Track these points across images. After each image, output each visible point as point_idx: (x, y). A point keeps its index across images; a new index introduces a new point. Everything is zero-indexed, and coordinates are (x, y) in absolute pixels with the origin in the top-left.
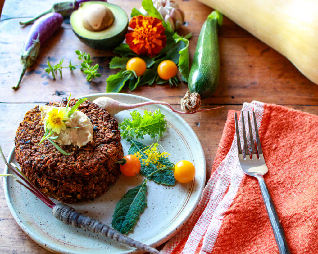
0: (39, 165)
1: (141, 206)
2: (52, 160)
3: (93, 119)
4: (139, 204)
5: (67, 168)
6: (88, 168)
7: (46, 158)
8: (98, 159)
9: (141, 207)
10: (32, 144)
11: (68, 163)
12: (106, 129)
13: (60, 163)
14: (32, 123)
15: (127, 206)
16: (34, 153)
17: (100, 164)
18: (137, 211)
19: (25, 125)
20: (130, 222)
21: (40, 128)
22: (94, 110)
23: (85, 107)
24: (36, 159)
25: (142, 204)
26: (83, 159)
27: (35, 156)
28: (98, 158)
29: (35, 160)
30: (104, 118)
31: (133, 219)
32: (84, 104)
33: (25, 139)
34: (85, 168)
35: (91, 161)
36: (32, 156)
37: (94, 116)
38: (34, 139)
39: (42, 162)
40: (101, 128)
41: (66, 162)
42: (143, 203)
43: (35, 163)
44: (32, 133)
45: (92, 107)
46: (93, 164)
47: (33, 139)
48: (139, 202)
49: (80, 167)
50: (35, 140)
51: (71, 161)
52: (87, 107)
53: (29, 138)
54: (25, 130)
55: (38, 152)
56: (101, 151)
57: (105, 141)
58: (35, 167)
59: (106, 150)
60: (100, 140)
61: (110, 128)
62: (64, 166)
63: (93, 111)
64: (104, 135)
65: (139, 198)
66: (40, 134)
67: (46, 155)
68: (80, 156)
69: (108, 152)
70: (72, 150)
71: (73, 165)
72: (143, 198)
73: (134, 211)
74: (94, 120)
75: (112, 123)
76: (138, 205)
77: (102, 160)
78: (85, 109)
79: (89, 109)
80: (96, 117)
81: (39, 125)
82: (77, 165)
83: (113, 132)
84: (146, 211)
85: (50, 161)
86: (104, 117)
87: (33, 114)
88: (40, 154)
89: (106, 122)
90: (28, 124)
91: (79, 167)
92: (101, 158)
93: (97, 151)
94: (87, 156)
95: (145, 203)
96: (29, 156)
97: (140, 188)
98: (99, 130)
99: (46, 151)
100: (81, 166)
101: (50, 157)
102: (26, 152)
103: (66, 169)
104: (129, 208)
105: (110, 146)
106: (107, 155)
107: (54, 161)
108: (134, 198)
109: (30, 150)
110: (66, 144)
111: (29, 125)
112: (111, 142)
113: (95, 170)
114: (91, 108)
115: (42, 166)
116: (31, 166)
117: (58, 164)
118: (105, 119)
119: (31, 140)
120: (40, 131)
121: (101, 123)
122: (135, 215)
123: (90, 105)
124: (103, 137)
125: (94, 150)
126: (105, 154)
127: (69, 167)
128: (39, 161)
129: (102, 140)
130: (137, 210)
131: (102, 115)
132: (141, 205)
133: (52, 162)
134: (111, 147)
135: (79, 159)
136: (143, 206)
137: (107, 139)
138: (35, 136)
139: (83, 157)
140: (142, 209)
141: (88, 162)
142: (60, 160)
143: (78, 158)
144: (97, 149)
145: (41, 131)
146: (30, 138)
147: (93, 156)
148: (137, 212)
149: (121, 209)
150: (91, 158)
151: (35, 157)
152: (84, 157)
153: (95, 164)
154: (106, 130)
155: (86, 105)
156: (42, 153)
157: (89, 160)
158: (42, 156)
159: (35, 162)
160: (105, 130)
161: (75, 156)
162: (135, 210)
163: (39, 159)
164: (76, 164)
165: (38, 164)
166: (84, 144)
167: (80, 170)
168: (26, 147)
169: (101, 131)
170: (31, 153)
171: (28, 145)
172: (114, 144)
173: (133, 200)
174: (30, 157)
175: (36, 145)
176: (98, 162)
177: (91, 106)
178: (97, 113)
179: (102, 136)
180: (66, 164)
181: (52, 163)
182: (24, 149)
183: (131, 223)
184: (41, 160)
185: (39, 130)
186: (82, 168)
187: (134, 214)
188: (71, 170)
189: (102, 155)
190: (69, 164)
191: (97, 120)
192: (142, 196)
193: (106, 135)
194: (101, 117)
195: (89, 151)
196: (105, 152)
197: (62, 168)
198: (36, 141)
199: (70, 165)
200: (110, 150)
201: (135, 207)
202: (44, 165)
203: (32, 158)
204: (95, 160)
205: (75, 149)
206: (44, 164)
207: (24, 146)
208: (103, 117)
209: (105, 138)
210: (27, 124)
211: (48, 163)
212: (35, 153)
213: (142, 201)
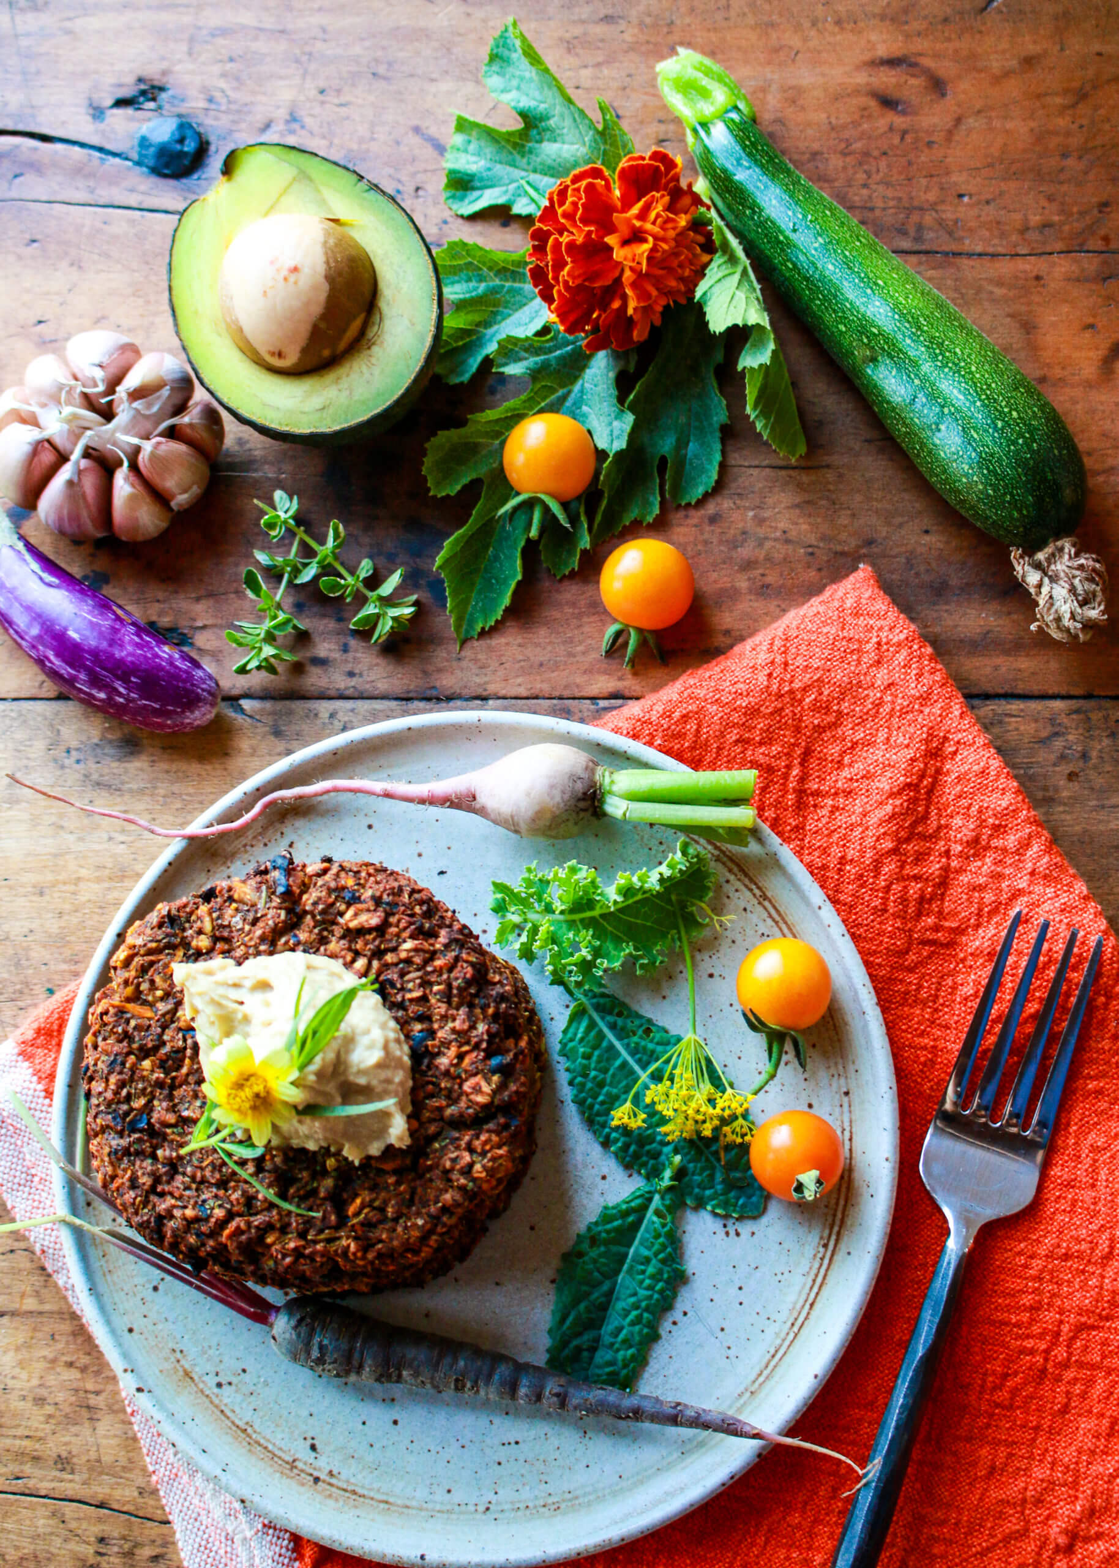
0: (192, 1239)
1: (660, 1285)
2: (243, 1225)
3: (408, 996)
4: (652, 1277)
5: (311, 1258)
6: (396, 1255)
7: (219, 1213)
8: (436, 1217)
9: (661, 1292)
10: (156, 1135)
11: (309, 1238)
12: (467, 1052)
13: (277, 1234)
14: (149, 1019)
15: (605, 1287)
16: (168, 1182)
17: (442, 1235)
18: (647, 1310)
19: (120, 1030)
20: (620, 1364)
21: (185, 1048)
22: (409, 945)
23: (370, 930)
24: (177, 1213)
25: (665, 1276)
26: (374, 1216)
27: (171, 1194)
28: (432, 1209)
29: (172, 1217)
30: (455, 992)
31: (631, 1347)
32: (368, 910)
33: (125, 1107)
34: (380, 1256)
35: (406, 1228)
36: (162, 1195)
37: (413, 980)
38: (165, 1104)
39: (204, 1228)
40: (447, 1044)
41: (302, 1235)
42: (666, 1269)
43: (174, 1230)
44: (156, 1075)
45: (405, 928)
46: (412, 1240)
47: (161, 1111)
48: (650, 1270)
49: (360, 1254)
50: (167, 1110)
51: (321, 1231)
52: (381, 930)
53: (142, 1101)
54: (123, 1064)
55: (184, 1174)
56: (446, 1172)
57: (461, 1115)
59: (467, 1170)
60: (440, 1109)
61: (484, 1050)
62: (296, 1249)
63: (408, 951)
64: (456, 1087)
65: (649, 1248)
66: (188, 1075)
67: (216, 1196)
68: (358, 1201)
69: (474, 1180)
70: (324, 1165)
71: (333, 1248)
72: (669, 1250)
73: (634, 1313)
74: (411, 1000)
75: (491, 1011)
76: (647, 1282)
77: (451, 1214)
78: (374, 939)
79: (388, 937)
80: (421, 985)
81: (180, 1029)
82: (349, 1245)
83: (494, 1072)
84: (685, 1300)
85: (238, 1228)
86: (455, 984)
87: (152, 964)
88: (194, 1186)
89: (463, 1011)
90: (133, 1023)
91: (354, 1254)
92: (445, 1209)
93: (430, 1169)
94: (386, 1203)
95: (675, 1271)
96: (148, 1192)
97: (650, 1200)
98: (439, 1054)
99: (217, 1175)
100: (366, 1249)
101: (235, 1209)
102: (133, 1173)
103: (302, 1261)
104: (611, 1292)
105: (485, 1143)
106: (471, 1190)
107: (253, 1231)
108: (629, 1245)
109: (148, 1163)
110: (295, 1143)
111: (135, 1028)
112: (487, 1122)
113: (423, 1255)
114: (398, 935)
115: (203, 1245)
117: (269, 1240)
118: (460, 995)
119: (152, 1110)
120: (182, 1060)
121: (445, 1018)
122: (637, 1328)
123: (394, 914)
124: (455, 1095)
125: (414, 1167)
126: (462, 1189)
127: (314, 1253)
128: (189, 1223)
129: (449, 1112)
130: (644, 1304)
131: (445, 976)
132: (658, 1280)
133: (243, 1232)
134: (488, 1147)
135: (357, 1214)
136: (667, 1282)
137: (471, 1111)
138: (166, 1092)
139: (370, 1205)
140: (665, 1297)
141: (394, 1230)
142: (278, 1225)
143: (351, 1210)
144: (429, 1162)
145: (187, 1061)
146: (146, 1105)
147: (411, 1202)
148: (646, 1315)
149: (582, 1307)
150: (405, 1211)
151: (173, 1201)
152: (377, 1204)
153: (424, 1238)
154: (467, 1061)
155: (374, 920)
156: (202, 1182)
157: (396, 1220)
158: (204, 1201)
159: (172, 1224)
160: (461, 1057)
161: (338, 1201)
162: (637, 1308)
163: (189, 1213)
164: (344, 1242)
165: (185, 1233)
166: (375, 1149)
167: (361, 1263)
168: (132, 1149)
169: (443, 1062)
170: (157, 1179)
171: (139, 1140)
172: (498, 1133)
173: (626, 1255)
174: (154, 1198)
175: (172, 1141)
176: (436, 1225)
177: (399, 921)
178: (427, 962)
179: (450, 1091)
180: (302, 1243)
182: (123, 1156)
183: (625, 1366)
184: (197, 1220)
185: (180, 1055)
186: (370, 1256)
187: (633, 1324)
188: (324, 1265)
189: (448, 1197)
190: (315, 1242)
191: (424, 999)
192: (661, 1240)
193: (467, 1087)
194: (441, 987)
195: (395, 1172)
196: (463, 1181)
197: (288, 1260)
198: (171, 1118)
199: (319, 1247)
200: (484, 1166)
201: (635, 1294)
202: (211, 1243)
203: (163, 1206)
204: (420, 1222)
205: (338, 1163)
206: (212, 1234)
207: (124, 1142)
208: (449, 986)
209: (463, 1104)
210: (128, 1021)
211: (230, 1237)
212: (171, 1179)
213: (664, 1262)
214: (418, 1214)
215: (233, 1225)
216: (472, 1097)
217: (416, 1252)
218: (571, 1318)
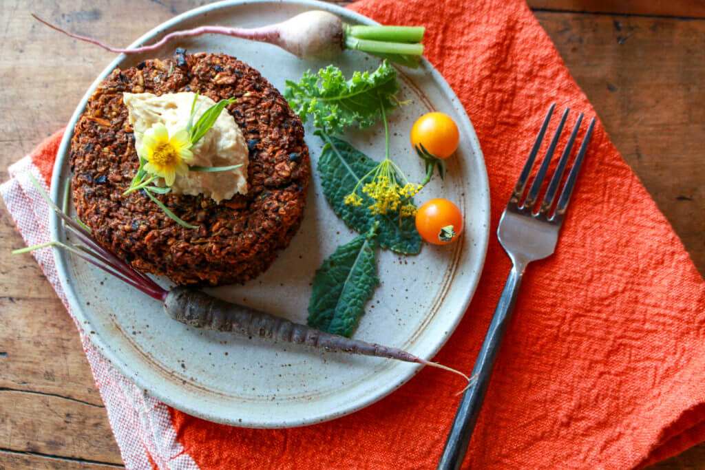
0: (128, 242)
1: (367, 286)
2: (156, 234)
3: (247, 120)
4: (363, 282)
5: (191, 253)
6: (236, 254)
7: (143, 227)
8: (259, 234)
9: (367, 290)
10: (110, 186)
11: (191, 242)
12: (277, 150)
13: (174, 240)
14: (108, 126)
15: (338, 287)
16: (116, 211)
17: (262, 243)
18: (359, 298)
19: (92, 131)
20: (345, 325)
21: (127, 142)
22: (248, 94)
23: (229, 85)
24: (120, 227)
25: (369, 282)
26: (226, 232)
27: (117, 218)
28: (257, 230)
29: (117, 229)
30: (272, 119)
31: (350, 317)
32: (227, 75)
33: (94, 171)
34: (228, 253)
35: (243, 239)
36: (112, 218)
37: (250, 112)
38: (115, 171)
39: (135, 236)
40: (267, 146)
41: (187, 240)
42: (370, 278)
43: (118, 237)
44: (111, 155)
45: (246, 86)
46: (246, 245)
47: (113, 174)
48: (362, 278)
49: (218, 252)
50: (116, 173)
51: (198, 239)
52: (234, 86)
53: (103, 168)
54: (93, 148)
55: (125, 207)
56: (265, 211)
57: (274, 182)
58: (118, 245)
59: (276, 210)
60: (262, 179)
61: (287, 149)
62: (183, 248)
63: (248, 97)
64: (271, 168)
65: (361, 268)
66: (128, 156)
67: (142, 219)
68: (218, 224)
69: (280, 215)
70: (200, 205)
71: (203, 247)
72: (372, 268)
73: (353, 300)
74: (249, 122)
75: (290, 130)
76: (360, 284)
77: (267, 233)
78: (230, 90)
79: (237, 89)
80: (254, 115)
81: (125, 132)
82: (212, 246)
83: (292, 161)
84: (378, 296)
85: (153, 235)
86: (272, 115)
87: (110, 98)
88: (130, 213)
89: (276, 130)
90: (99, 128)
91: (215, 251)
92: (264, 230)
93: (256, 209)
94: (232, 225)
95: (374, 279)
96: (104, 216)
97: (362, 243)
98: (262, 151)
99: (143, 208)
100: (221, 249)
101: (152, 225)
102: (97, 206)
103: (186, 254)
104: (340, 290)
105: (286, 197)
106: (278, 221)
107: (161, 237)
108: (351, 266)
109: (105, 201)
110: (186, 192)
111: (101, 130)
112: (286, 187)
113: (251, 254)
114: (243, 89)
115: (134, 245)
116: (111, 242)
117: (170, 243)
118: (274, 121)
119: (108, 174)
120: (125, 149)
121: (266, 132)
122: (354, 307)
123: (240, 78)
124: (270, 172)
125: (248, 208)
126: (273, 219)
127: (194, 250)
128: (127, 232)
129: (267, 180)
130: (358, 295)
131: (267, 111)
132: (366, 284)
133: (155, 238)
134: (287, 199)
135: (217, 231)
136: (370, 285)
137: (279, 180)
138: (116, 164)
139: (224, 226)
140: (369, 293)
141: (236, 240)
142: (175, 235)
143: (214, 228)
144: (256, 206)
145: (128, 149)
146: (105, 170)
147: (246, 226)
148: (359, 301)
149: (327, 295)
150: (243, 230)
151: (118, 221)
152: (227, 226)
153: (252, 245)
154: (277, 154)
155: (230, 80)
156: (134, 211)
157: (238, 234)
158: (135, 221)
159: (117, 233)
160: (274, 152)
161: (207, 224)
162: (355, 298)
163: (127, 227)
164: (210, 245)
165: (124, 238)
166: (228, 196)
167: (217, 256)
168: (97, 193)
169: (265, 155)
170: (110, 210)
171: (101, 189)
172: (293, 192)
173: (349, 271)
174: (107, 220)
175: (119, 189)
176: (258, 238)
177: (244, 81)
178: (257, 103)
179: (268, 169)
180: (187, 244)
181: (156, 241)
182: (92, 197)
183: (348, 327)
184: (131, 231)
185: (124, 146)
186: (223, 253)
187: (352, 305)
188: (198, 257)
189: (266, 223)
190: (194, 244)
191: (255, 122)
192: (368, 263)
193: (277, 167)
194: (265, 116)
195: (239, 210)
196: (273, 216)
197: (179, 254)
198: (119, 178)
199: (196, 247)
200: (285, 209)
201: (354, 290)
202: (138, 243)
203: (113, 223)
204: (250, 236)
205: (208, 203)
206: (139, 239)
207: (93, 190)
208: (269, 116)
209: (274, 176)
210: (96, 127)
211: (148, 240)
212: (118, 209)
213: (368, 274)
214: (249, 232)
215: (150, 234)
216: (280, 173)
217: (247, 253)
218: (320, 301)
